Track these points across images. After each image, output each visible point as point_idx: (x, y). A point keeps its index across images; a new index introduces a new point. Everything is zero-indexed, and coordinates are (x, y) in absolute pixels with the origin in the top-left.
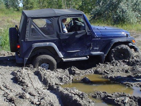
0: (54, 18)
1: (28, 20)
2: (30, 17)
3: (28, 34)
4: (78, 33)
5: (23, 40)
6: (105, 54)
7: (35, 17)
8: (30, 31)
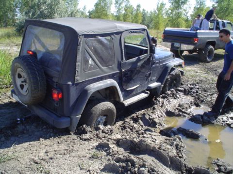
0: (115, 35)
1: (79, 40)
2: (83, 35)
3: (79, 68)
4: (141, 58)
5: (70, 83)
6: (162, 84)
7: (91, 33)
8: (82, 63)
